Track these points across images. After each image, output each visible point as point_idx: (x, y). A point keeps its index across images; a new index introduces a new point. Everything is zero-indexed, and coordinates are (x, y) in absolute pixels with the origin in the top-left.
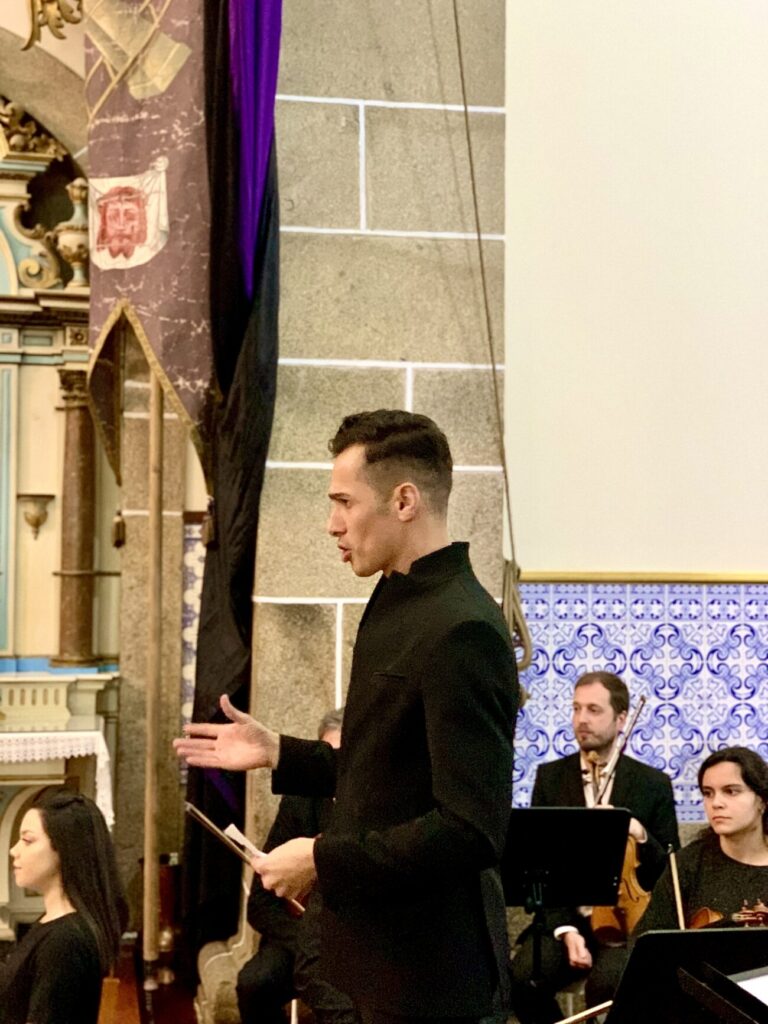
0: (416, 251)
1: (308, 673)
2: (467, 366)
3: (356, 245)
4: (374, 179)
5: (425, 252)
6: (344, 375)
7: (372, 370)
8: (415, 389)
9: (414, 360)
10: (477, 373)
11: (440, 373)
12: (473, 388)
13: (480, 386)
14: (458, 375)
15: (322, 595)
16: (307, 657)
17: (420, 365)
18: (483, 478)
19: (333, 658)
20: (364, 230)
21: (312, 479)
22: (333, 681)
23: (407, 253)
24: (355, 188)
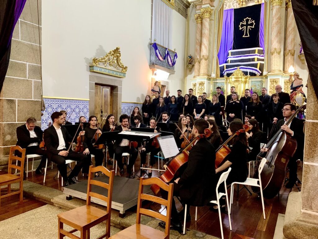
0: (28, 45)
1: (12, 110)
2: (36, 65)
3: (19, 42)
4: (22, 33)
5: (30, 46)
6: (17, 63)
7: (22, 63)
8: (28, 67)
9: (28, 62)
10: (38, 66)
11: (32, 65)
12: (37, 68)
13: (38, 68)
14: (35, 66)
15: (14, 98)
16: (11, 108)
17: (29, 63)
18: (39, 82)
19: (16, 108)
20: (20, 40)
21: (12, 79)
22: (16, 112)
23: (27, 45)
24: (19, 33)
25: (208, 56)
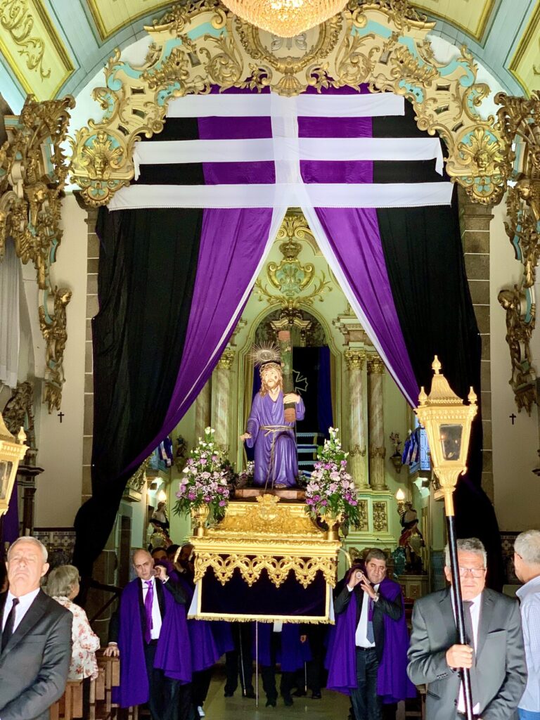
25: (229, 446)
